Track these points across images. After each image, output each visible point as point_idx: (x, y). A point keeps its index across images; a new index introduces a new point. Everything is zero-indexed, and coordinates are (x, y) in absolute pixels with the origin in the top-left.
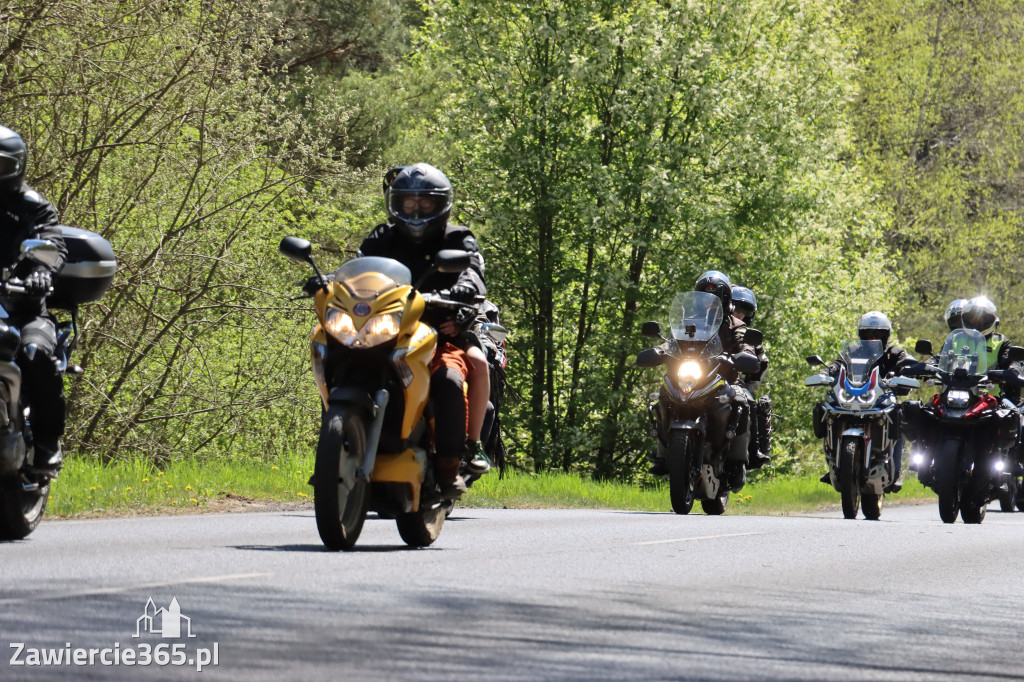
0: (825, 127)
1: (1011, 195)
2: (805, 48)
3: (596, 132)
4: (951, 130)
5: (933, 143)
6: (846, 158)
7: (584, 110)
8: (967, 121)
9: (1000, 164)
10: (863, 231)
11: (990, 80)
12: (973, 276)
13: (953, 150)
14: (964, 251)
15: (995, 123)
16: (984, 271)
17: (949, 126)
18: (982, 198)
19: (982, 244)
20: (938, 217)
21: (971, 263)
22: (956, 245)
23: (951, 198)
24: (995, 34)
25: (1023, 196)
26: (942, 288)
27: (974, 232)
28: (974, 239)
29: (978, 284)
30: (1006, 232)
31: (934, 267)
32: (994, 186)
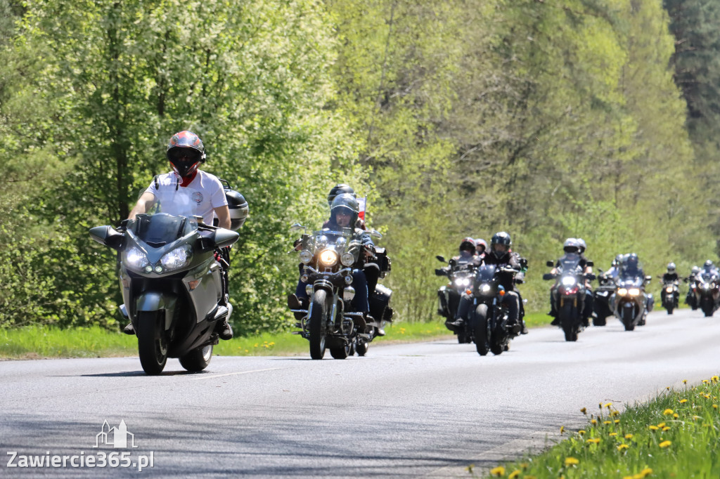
0: (316, 84)
1: (446, 129)
2: (298, 27)
3: (154, 90)
4: (404, 84)
5: (392, 94)
6: (330, 106)
7: (144, 75)
8: (414, 78)
9: (438, 106)
10: (344, 155)
11: (429, 50)
12: (422, 186)
13: (406, 98)
14: (415, 168)
15: (433, 79)
16: (429, 182)
17: (402, 82)
18: (426, 133)
19: (427, 163)
20: (397, 144)
21: (420, 177)
22: (409, 164)
23: (405, 132)
24: (431, 18)
25: (454, 130)
26: (400, 194)
27: (421, 155)
28: (421, 160)
29: (425, 191)
30: (443, 154)
31: (395, 180)
32: (434, 123)
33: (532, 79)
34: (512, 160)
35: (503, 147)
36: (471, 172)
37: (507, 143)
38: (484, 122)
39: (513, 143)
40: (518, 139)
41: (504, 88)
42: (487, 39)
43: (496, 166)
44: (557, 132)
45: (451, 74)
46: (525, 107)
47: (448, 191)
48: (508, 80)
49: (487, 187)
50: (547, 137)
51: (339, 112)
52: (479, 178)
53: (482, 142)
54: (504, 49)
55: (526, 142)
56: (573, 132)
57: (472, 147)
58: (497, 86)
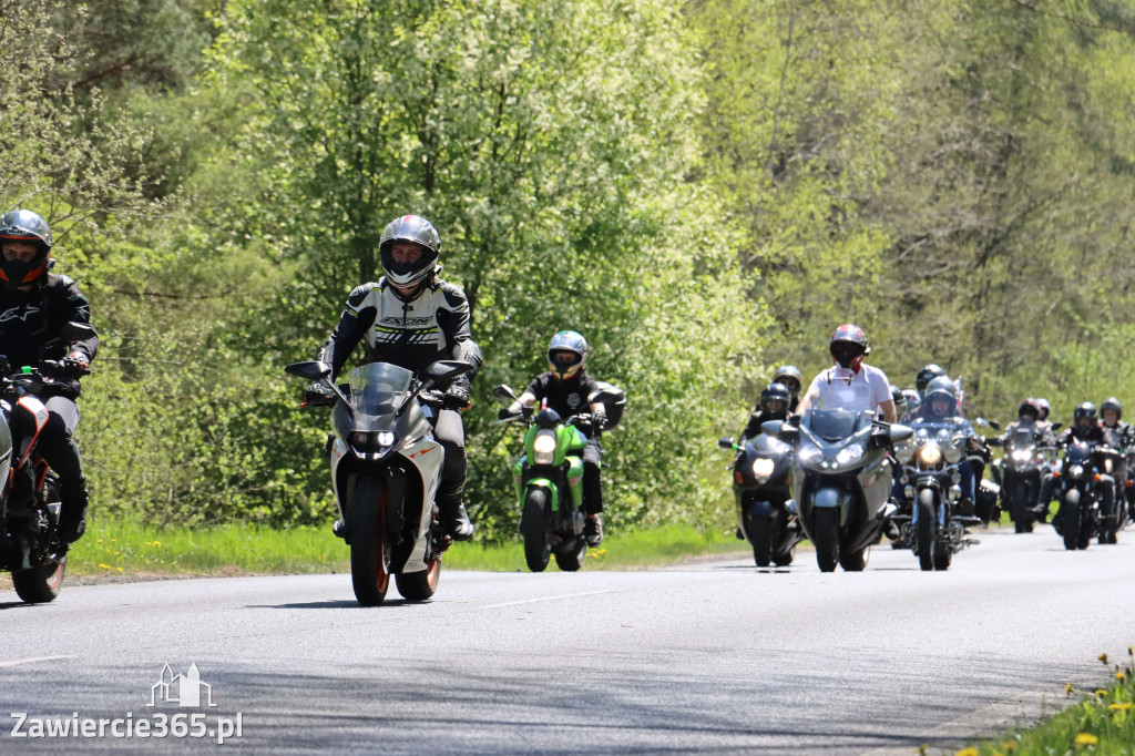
0: (669, 141)
1: (876, 211)
2: (643, 53)
3: (416, 154)
4: (810, 141)
5: (790, 156)
6: (693, 176)
7: (402, 130)
8: (826, 131)
9: (862, 174)
10: (714, 252)
11: (851, 85)
12: (839, 301)
13: (812, 162)
14: (827, 273)
15: (856, 132)
16: (850, 295)
17: (807, 138)
18: (845, 218)
19: (846, 264)
20: (798, 236)
21: (835, 287)
22: (818, 267)
23: (812, 216)
24: (852, 35)
25: (889, 212)
26: (805, 314)
27: (837, 252)
28: (837, 259)
29: (842, 309)
30: (871, 250)
31: (796, 291)
32: (857, 201)
33: (1015, 132)
34: (982, 260)
35: (968, 239)
36: (917, 279)
37: (974, 233)
38: (937, 199)
39: (985, 233)
40: (992, 226)
41: (970, 145)
42: (943, 68)
43: (956, 268)
44: (1055, 213)
45: (884, 123)
46: (1003, 175)
47: (881, 308)
48: (976, 132)
49: (941, 302)
50: (1039, 222)
51: (706, 185)
52: (930, 288)
53: (933, 231)
54: (969, 84)
55: (1005, 230)
56: (1079, 214)
57: (918, 239)
58: (958, 142)
